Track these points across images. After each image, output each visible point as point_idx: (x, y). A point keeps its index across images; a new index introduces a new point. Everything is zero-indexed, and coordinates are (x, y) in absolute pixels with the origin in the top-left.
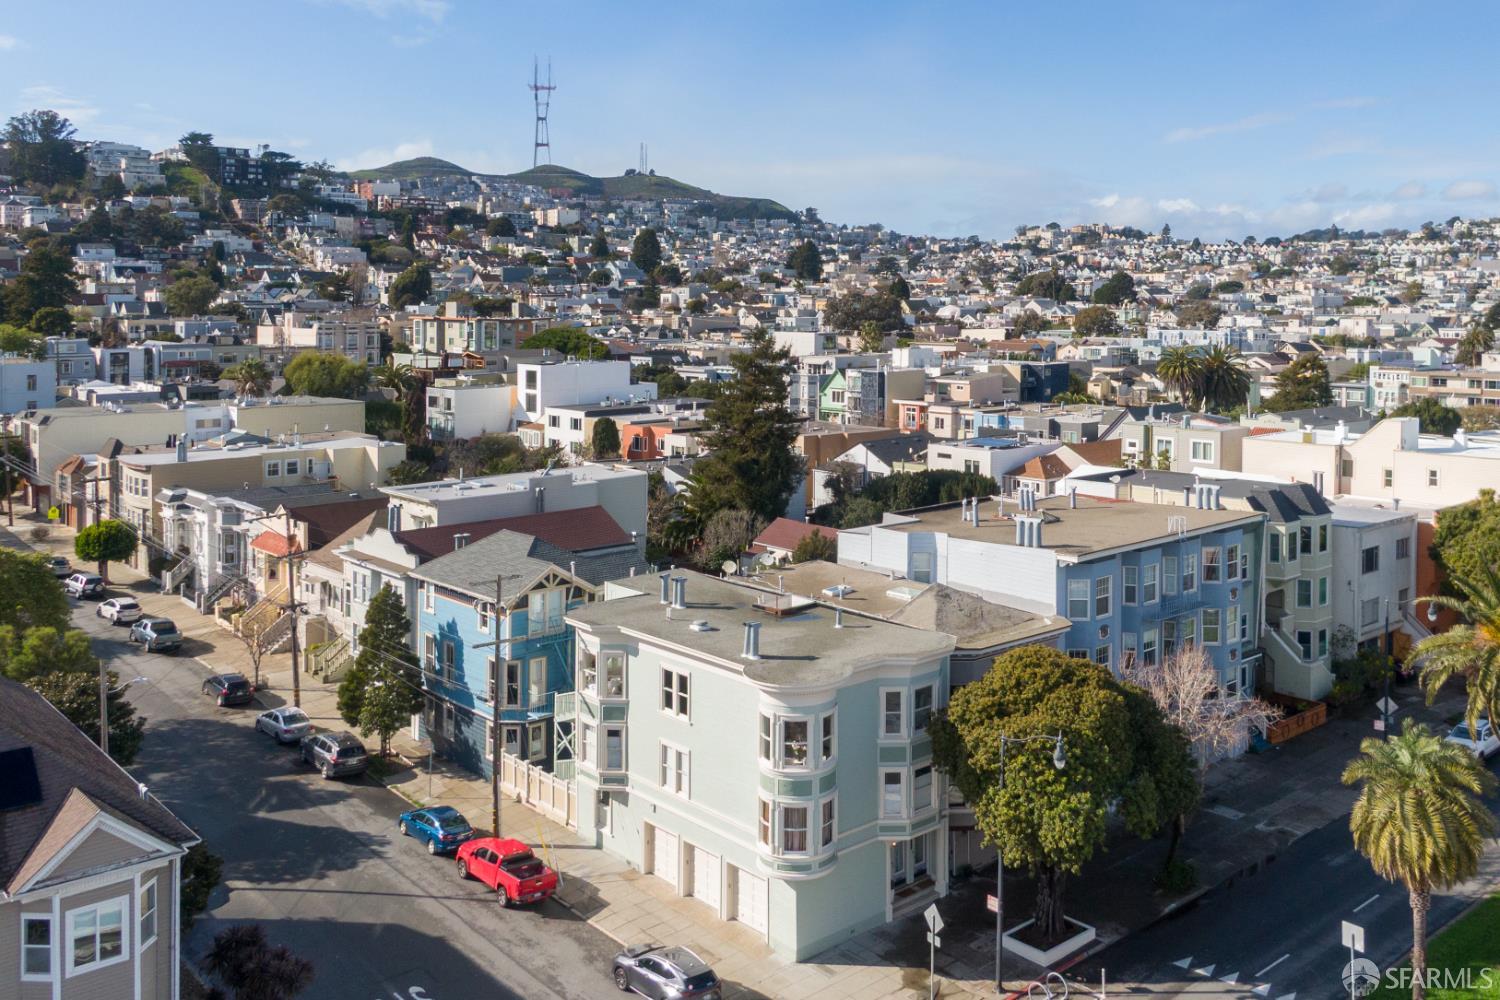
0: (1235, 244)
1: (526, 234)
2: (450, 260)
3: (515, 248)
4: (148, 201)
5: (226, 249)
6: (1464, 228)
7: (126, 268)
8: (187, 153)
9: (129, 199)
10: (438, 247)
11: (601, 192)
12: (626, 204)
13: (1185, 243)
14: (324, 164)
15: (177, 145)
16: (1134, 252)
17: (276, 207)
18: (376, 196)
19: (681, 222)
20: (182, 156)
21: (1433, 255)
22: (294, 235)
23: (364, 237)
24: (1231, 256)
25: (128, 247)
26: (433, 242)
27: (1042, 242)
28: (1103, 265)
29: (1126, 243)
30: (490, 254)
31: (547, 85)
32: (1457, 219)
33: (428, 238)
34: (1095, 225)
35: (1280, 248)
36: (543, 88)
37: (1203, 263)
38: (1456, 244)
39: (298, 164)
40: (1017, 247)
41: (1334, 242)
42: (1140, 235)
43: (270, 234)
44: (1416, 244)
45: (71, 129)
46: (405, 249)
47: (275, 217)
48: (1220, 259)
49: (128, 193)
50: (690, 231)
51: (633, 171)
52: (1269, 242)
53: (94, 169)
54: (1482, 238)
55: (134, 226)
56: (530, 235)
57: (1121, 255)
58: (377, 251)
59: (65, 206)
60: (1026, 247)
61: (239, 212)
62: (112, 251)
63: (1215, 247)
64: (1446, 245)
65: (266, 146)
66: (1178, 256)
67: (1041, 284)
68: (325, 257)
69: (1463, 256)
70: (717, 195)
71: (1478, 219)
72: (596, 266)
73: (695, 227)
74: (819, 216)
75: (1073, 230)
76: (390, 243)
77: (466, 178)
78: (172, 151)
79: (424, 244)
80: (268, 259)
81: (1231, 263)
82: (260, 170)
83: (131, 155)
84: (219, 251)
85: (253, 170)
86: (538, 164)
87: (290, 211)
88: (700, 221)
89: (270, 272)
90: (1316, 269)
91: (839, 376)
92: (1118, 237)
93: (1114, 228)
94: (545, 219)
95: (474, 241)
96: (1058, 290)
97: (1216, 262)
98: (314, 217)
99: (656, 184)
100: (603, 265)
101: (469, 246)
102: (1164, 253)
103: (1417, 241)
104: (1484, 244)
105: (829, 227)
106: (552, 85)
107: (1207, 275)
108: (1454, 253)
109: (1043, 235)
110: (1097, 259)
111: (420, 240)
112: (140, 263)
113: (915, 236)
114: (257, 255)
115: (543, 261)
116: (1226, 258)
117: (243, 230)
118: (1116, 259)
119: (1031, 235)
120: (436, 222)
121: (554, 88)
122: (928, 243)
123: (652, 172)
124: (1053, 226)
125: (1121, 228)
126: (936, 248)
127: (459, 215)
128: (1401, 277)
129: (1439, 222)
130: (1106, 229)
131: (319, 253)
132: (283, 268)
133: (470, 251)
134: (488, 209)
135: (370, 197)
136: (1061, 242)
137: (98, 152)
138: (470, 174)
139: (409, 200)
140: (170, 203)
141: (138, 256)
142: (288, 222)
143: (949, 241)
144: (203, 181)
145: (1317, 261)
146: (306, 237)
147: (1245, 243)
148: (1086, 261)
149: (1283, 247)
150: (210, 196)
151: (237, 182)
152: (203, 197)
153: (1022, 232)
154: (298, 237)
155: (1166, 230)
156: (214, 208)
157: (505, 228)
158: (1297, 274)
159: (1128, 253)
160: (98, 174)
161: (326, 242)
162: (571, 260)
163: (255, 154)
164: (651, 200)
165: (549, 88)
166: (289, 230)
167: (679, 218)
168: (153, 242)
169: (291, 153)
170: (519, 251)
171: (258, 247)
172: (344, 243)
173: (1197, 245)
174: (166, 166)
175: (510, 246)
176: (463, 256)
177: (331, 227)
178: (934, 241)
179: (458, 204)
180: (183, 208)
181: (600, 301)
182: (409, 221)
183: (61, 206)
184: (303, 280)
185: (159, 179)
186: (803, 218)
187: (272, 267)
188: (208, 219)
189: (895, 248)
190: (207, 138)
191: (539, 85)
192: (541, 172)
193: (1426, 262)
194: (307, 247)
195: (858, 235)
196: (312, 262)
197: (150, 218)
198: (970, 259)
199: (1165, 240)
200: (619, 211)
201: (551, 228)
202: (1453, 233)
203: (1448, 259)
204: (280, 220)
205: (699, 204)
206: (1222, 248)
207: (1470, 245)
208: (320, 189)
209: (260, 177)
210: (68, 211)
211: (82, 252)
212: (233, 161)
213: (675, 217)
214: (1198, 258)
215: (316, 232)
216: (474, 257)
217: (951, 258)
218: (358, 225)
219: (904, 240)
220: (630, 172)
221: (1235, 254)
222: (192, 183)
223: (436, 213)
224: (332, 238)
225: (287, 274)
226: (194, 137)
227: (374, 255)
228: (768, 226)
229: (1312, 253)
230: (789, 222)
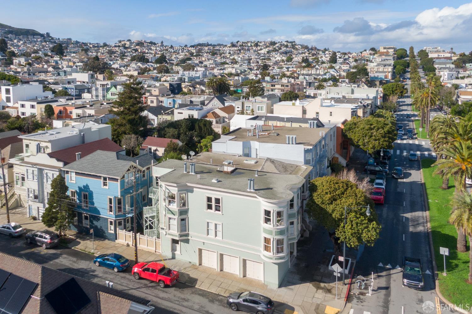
0: (182, 47)
13: (168, 46)
16: (154, 49)
21: (235, 51)
24: (182, 50)
27: (127, 45)
28: (146, 52)
29: (152, 46)
34: (142, 40)
37: (174, 52)
38: (240, 48)
40: (119, 46)
41: (208, 47)
42: (155, 44)
48: (179, 51)
52: (191, 46)
54: (246, 47)
57: (151, 49)
60: (122, 46)
63: (177, 48)
64: (237, 48)
69: (242, 51)
70: (14, 28)
74: (50, 35)
75: (135, 42)
81: (182, 52)
88: (9, 36)
90: (205, 54)
91: (113, 88)
92: (148, 44)
93: (147, 41)
96: (144, 60)
97: (178, 52)
103: (230, 47)
104: (247, 48)
105: (55, 39)
107: (177, 56)
108: (240, 50)
109: (126, 43)
110: (144, 50)
113: (84, 42)
116: (180, 51)
118: (150, 51)
119: (123, 43)
122: (88, 44)
124: (129, 40)
125: (149, 41)
126: (91, 46)
130: (145, 41)
136: (132, 45)
143: (95, 44)
145: (205, 52)
147: (185, 47)
148: (141, 51)
149: (195, 48)
153: (120, 42)
155: (162, 42)
159: (152, 49)
173: (172, 47)
178: (90, 44)
186: (45, 36)
189: (78, 46)
193: (233, 53)
195: (65, 41)
198: (104, 50)
199: (162, 45)
202: (238, 45)
203: (238, 52)
205: (8, 30)
206: (179, 48)
207: (243, 48)
214: (173, 51)
217: (98, 49)
219: (81, 43)
228: (34, 38)
229: (203, 50)
230: (41, 37)
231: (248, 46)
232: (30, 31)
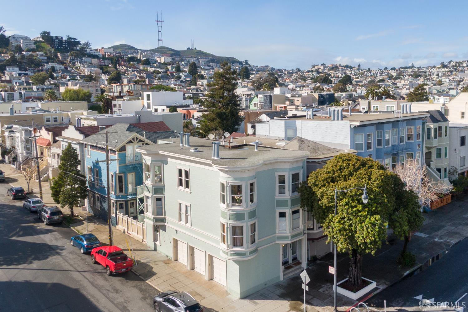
0: (381, 70)
1: (154, 65)
2: (129, 72)
3: (150, 69)
4: (30, 53)
5: (55, 69)
6: (454, 64)
7: (22, 74)
8: (43, 38)
9: (24, 53)
10: (125, 68)
11: (179, 55)
12: (187, 59)
13: (365, 70)
14: (88, 42)
15: (39, 36)
16: (349, 72)
17: (72, 55)
18: (105, 53)
19: (205, 64)
20: (41, 40)
21: (444, 72)
22: (78, 64)
23: (101, 65)
24: (380, 73)
25: (23, 68)
26: (124, 67)
27: (320, 69)
28: (339, 76)
29: (347, 70)
30: (142, 70)
31: (161, 20)
32: (451, 61)
33: (122, 66)
34: (337, 64)
35: (395, 71)
36: (160, 21)
37: (371, 76)
38: (452, 69)
39: (79, 42)
40: (312, 71)
41: (413, 69)
42: (351, 67)
43: (70, 64)
44: (439, 69)
45: (4, 30)
46: (114, 69)
47: (72, 58)
48: (377, 74)
49: (24, 51)
50: (208, 67)
51: (189, 48)
52: (392, 69)
53: (12, 43)
54: (460, 67)
55: (25, 61)
56: (155, 65)
57: (345, 73)
58: (105, 69)
59: (3, 55)
60: (315, 71)
61: (60, 57)
62: (18, 69)
63: (375, 71)
64: (448, 69)
65: (68, 36)
66: (363, 74)
67: (321, 79)
68: (88, 71)
69: (454, 73)
70: (216, 56)
71: (458, 61)
72: (177, 74)
73: (210, 66)
74: (249, 63)
75: (330, 66)
76: (110, 67)
77: (136, 51)
78: (38, 38)
79: (121, 68)
80: (69, 72)
81: (380, 76)
82: (67, 44)
83: (25, 39)
84: (53, 69)
85: (64, 43)
86: (159, 46)
87: (77, 57)
88: (211, 64)
89: (69, 76)
90: (407, 77)
91: (256, 97)
92: (344, 68)
93: (343, 65)
94: (160, 61)
95: (137, 67)
96: (327, 81)
97: (375, 75)
98: (84, 59)
99: (197, 52)
100: (179, 74)
101: (135, 68)
102: (359, 73)
103: (439, 68)
104: (460, 69)
105: (252, 66)
106: (163, 20)
108: (451, 72)
109: (320, 67)
111: (119, 66)
112: (27, 72)
113: (280, 69)
114: (66, 70)
115: (160, 73)
116: (379, 74)
117: (61, 63)
118: (344, 75)
119: (316, 67)
120: (125, 61)
121: (163, 21)
122: (283, 71)
123: (195, 48)
124: (323, 65)
125: (345, 65)
126: (286, 73)
127: (132, 59)
128: (435, 79)
129: (446, 62)
130: (340, 65)
131: (86, 70)
132: (74, 74)
133: (136, 69)
134: (142, 57)
135: (103, 53)
136: (326, 70)
137: (14, 38)
138: (137, 49)
139: (116, 54)
140: (37, 54)
141: (26, 70)
142: (76, 60)
143: (290, 70)
144: (48, 47)
145: (408, 75)
146: (82, 65)
147: (384, 69)
148: (334, 75)
149: (397, 70)
150: (50, 52)
151: (59, 47)
152: (48, 52)
153: (314, 66)
154: (79, 65)
155: (359, 66)
156: (52, 56)
157: (147, 63)
158: (402, 78)
160: (13, 45)
161: (88, 67)
162: (169, 72)
163: (65, 38)
164: (195, 58)
165: (162, 21)
166: (76, 63)
167: (204, 63)
168: (31, 66)
169: (77, 38)
170: (151, 70)
171: (66, 68)
172: (94, 67)
173: (369, 70)
174: (36, 42)
175: (149, 68)
176: (133, 71)
177: (90, 62)
178: (285, 70)
179: (132, 55)
180: (42, 56)
181: (177, 83)
182: (116, 60)
183: (1, 55)
184: (80, 78)
185: (33, 46)
186: (244, 63)
187: (70, 74)
188: (50, 59)
190: (49, 33)
191: (158, 20)
192: (160, 48)
193: (442, 75)
194: (82, 68)
195: (261, 68)
196: (84, 73)
197: (30, 58)
198: (297, 75)
199: (359, 69)
200: (185, 61)
201: (162, 64)
202: (450, 66)
203: (449, 73)
204: (73, 60)
205: (211, 59)
206: (377, 71)
207: (456, 69)
208: (87, 50)
209: (67, 46)
210: (4, 57)
211: (8, 69)
212: (57, 41)
213: (203, 63)
214: (370, 74)
215: (85, 63)
216: (137, 71)
217: (291, 75)
218: (99, 61)
219: (276, 70)
220: (188, 49)
221: (381, 73)
222: (45, 48)
223: (125, 58)
224: (90, 65)
225: (75, 76)
226: (44, 33)
227: (104, 71)
228: (233, 66)
229: (406, 72)
230: (239, 64)
231: (463, 66)
232: (230, 59)
